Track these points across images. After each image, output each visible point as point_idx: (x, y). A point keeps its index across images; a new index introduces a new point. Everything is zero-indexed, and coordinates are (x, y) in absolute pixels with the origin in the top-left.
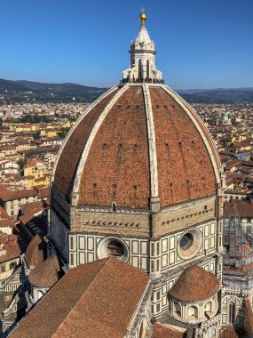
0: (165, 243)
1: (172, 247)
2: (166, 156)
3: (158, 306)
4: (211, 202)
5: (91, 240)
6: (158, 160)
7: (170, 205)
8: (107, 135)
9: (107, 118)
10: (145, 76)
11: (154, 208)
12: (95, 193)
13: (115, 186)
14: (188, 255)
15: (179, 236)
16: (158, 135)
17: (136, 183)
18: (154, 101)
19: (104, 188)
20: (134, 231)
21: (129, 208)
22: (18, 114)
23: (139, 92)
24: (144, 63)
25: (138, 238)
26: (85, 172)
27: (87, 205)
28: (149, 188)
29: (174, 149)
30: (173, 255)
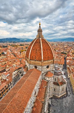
0: (44, 67)
3: (43, 77)
4: (52, 60)
5: (32, 65)
6: (43, 53)
7: (45, 61)
8: (34, 48)
10: (40, 36)
11: (42, 61)
13: (36, 57)
14: (48, 69)
15: (46, 66)
16: (43, 48)
18: (42, 41)
19: (34, 57)
20: (39, 65)
21: (38, 61)
22: (19, 44)
24: (40, 34)
27: (31, 60)
28: (41, 57)
29: (46, 51)
30: (45, 69)
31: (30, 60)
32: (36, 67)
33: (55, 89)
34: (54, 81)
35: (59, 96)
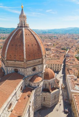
0: (28, 69)
1: (30, 70)
2: (28, 48)
3: (27, 83)
5: (10, 68)
6: (26, 49)
7: (29, 61)
9: (13, 38)
10: (23, 25)
11: (25, 61)
12: (10, 57)
13: (15, 56)
15: (32, 68)
16: (26, 42)
17: (20, 55)
19: (12, 56)
21: (19, 61)
24: (23, 21)
25: (21, 68)
26: (7, 52)
27: (8, 60)
28: (23, 56)
30: (30, 72)
33: (44, 98)
34: (44, 87)
35: (50, 107)
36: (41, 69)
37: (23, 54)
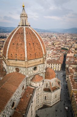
0: (29, 69)
1: (31, 70)
2: (29, 47)
3: (28, 83)
4: (42, 59)
5: (12, 68)
6: (27, 48)
7: (30, 60)
8: (14, 41)
10: (24, 24)
11: (26, 60)
12: (12, 56)
13: (16, 55)
14: (36, 72)
15: (33, 67)
16: (27, 41)
17: (21, 54)
18: (26, 31)
19: (14, 55)
21: (20, 60)
23: (22, 29)
24: (24, 20)
25: (23, 67)
26: (9, 51)
27: (10, 59)
28: (25, 55)
29: (32, 45)
30: (31, 72)
31: (8, 59)
32: (17, 70)
33: (46, 97)
34: (45, 86)
35: (51, 105)
36: (42, 69)
37: (25, 53)
